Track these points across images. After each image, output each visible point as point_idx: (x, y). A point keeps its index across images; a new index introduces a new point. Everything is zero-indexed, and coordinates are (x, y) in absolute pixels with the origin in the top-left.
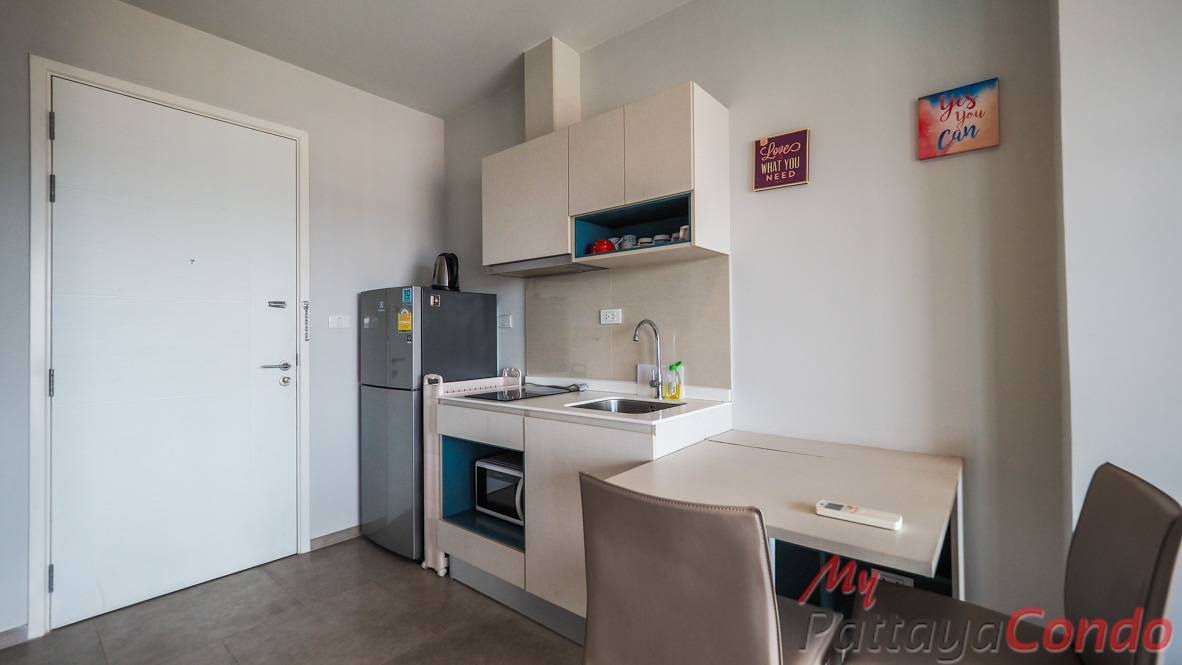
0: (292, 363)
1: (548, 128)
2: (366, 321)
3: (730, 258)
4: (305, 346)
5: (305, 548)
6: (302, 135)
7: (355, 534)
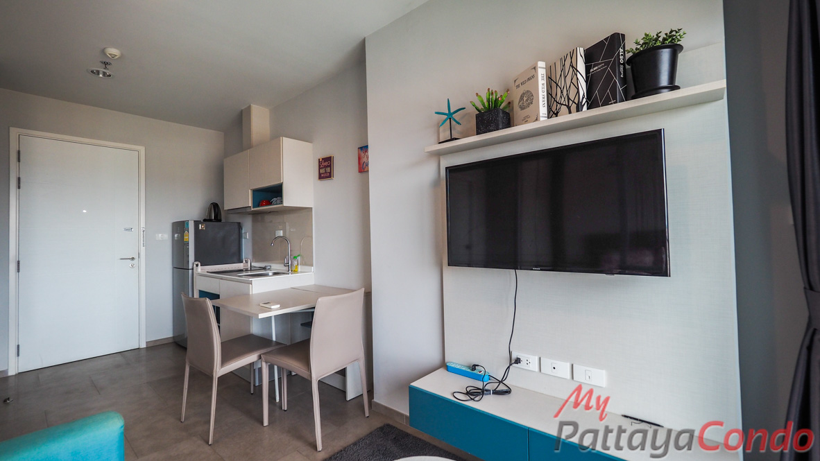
0: (136, 257)
1: (250, 146)
2: (176, 235)
3: (313, 209)
4: (143, 249)
5: (143, 345)
6: (142, 149)
7: (171, 341)
